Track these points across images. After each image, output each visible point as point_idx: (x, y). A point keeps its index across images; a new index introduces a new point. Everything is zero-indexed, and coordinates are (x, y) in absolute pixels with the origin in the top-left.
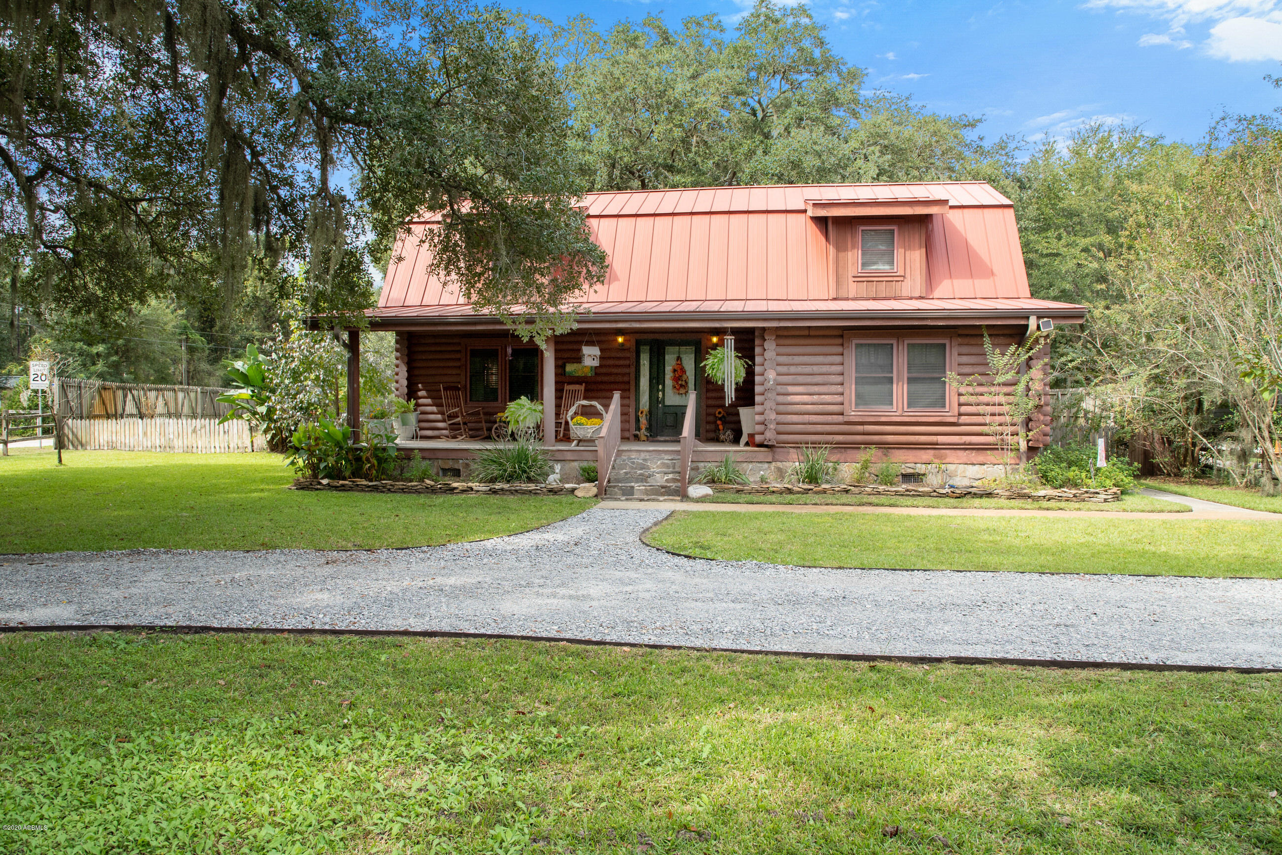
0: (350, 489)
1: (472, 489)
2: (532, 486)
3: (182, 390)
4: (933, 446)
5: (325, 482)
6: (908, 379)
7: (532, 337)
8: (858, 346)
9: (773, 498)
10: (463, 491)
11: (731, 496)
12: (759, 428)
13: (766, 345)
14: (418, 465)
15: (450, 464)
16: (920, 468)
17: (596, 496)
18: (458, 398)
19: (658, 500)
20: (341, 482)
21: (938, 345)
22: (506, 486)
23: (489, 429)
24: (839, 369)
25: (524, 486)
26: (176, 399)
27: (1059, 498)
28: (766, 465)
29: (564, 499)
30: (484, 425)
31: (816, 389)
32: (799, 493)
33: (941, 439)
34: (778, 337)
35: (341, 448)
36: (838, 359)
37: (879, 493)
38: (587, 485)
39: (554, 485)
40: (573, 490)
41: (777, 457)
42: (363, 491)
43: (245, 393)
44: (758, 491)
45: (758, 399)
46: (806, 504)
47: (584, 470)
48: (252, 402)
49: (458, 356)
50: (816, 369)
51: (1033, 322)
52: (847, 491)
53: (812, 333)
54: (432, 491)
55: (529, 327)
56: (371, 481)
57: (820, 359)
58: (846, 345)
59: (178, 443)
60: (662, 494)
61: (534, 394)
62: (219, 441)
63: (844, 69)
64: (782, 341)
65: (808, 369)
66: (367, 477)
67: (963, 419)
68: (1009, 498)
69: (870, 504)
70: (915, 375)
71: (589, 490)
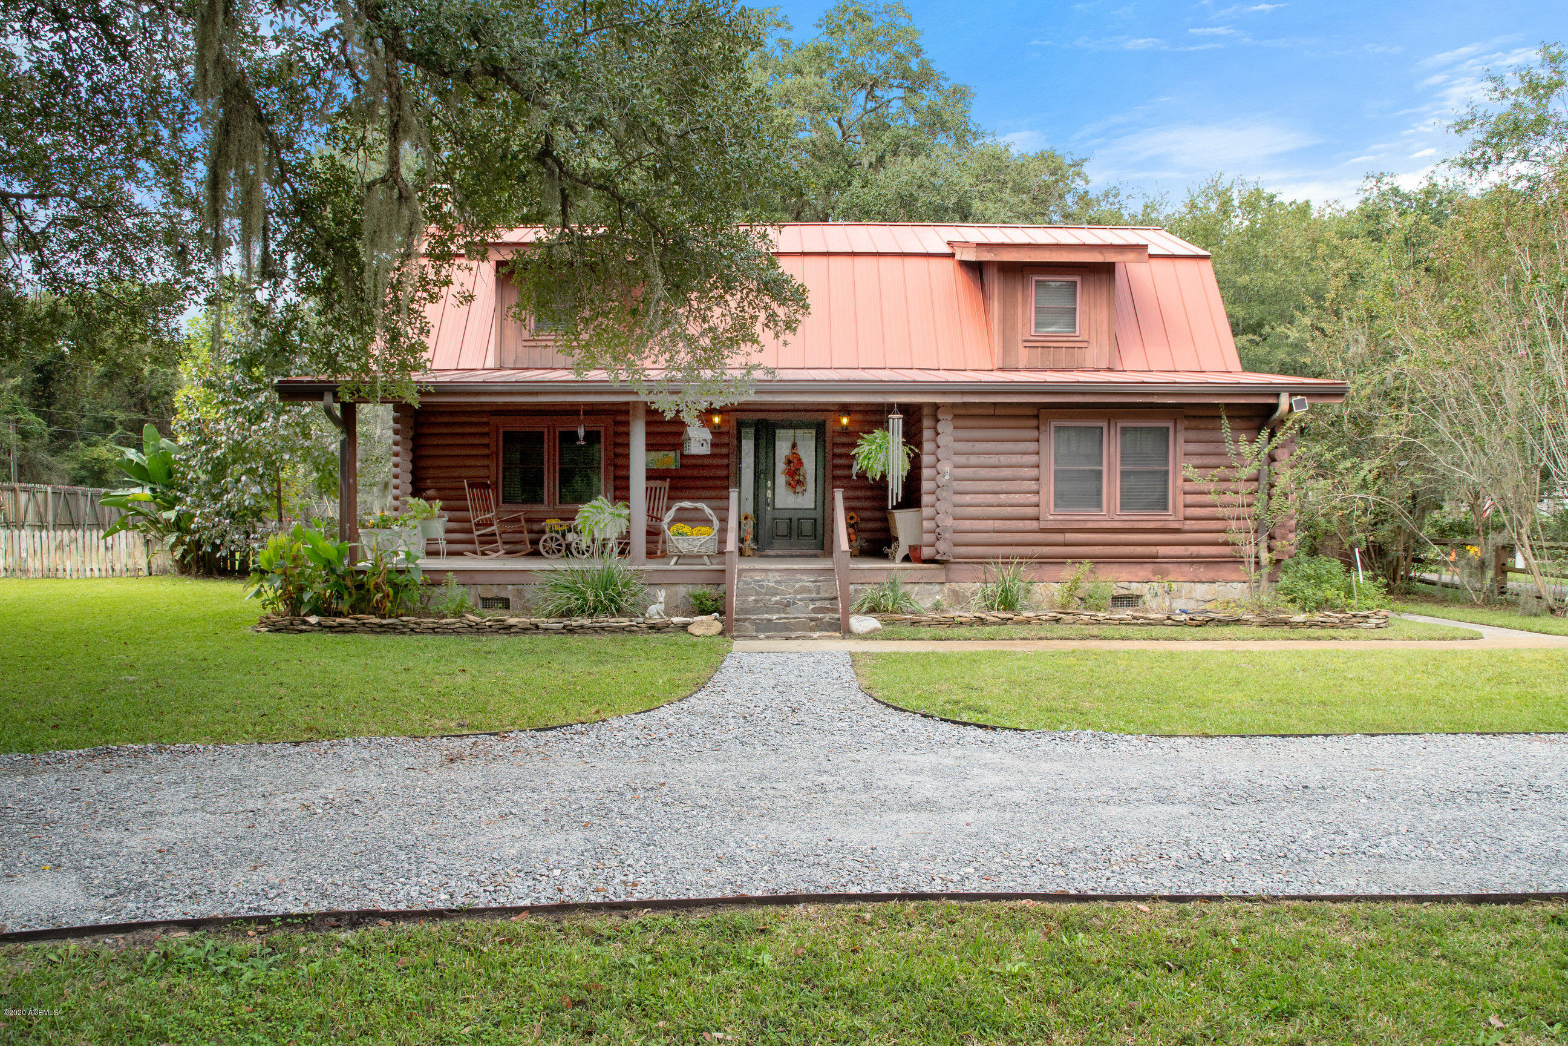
0: (352, 630)
1: (537, 627)
2: (625, 622)
3: (25, 490)
4: (1152, 559)
5: (313, 619)
6: (1122, 472)
7: (678, 412)
8: (1058, 429)
9: (963, 631)
10: (525, 630)
11: (908, 630)
12: (928, 538)
13: (940, 427)
14: (454, 593)
15: (494, 592)
16: (1135, 588)
17: (721, 633)
18: (487, 499)
19: (811, 638)
20: (339, 620)
21: (1161, 428)
22: (587, 622)
23: (534, 542)
24: (1033, 459)
25: (613, 622)
26: (16, 502)
27: (1322, 625)
28: (937, 587)
29: (672, 637)
30: (527, 536)
31: (1004, 486)
32: (994, 623)
33: (1162, 550)
34: (956, 416)
35: (333, 571)
36: (1032, 446)
37: (1098, 622)
38: (704, 618)
39: (657, 620)
40: (684, 627)
41: (951, 576)
42: (373, 632)
43: (142, 493)
44: (940, 623)
45: (926, 499)
46: (1012, 639)
47: (696, 597)
48: (153, 507)
49: (485, 441)
50: (1003, 459)
51: (1284, 402)
52: (1057, 621)
53: (999, 412)
54: (478, 630)
55: (675, 398)
56: (383, 617)
57: (1009, 446)
58: (1042, 428)
59: (33, 564)
60: (812, 629)
61: (621, 492)
62: (98, 560)
63: (946, 85)
64: (960, 423)
65: (993, 460)
66: (377, 611)
67: (1189, 525)
68: (1262, 625)
69: (1096, 637)
70: (1129, 468)
71: (709, 626)
